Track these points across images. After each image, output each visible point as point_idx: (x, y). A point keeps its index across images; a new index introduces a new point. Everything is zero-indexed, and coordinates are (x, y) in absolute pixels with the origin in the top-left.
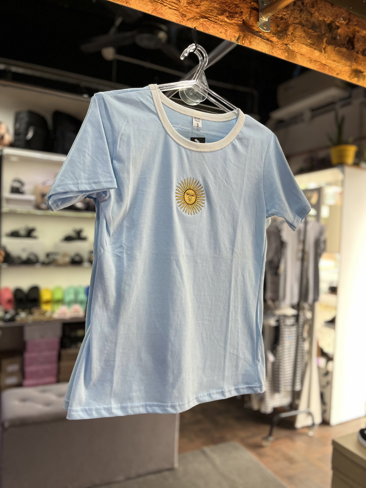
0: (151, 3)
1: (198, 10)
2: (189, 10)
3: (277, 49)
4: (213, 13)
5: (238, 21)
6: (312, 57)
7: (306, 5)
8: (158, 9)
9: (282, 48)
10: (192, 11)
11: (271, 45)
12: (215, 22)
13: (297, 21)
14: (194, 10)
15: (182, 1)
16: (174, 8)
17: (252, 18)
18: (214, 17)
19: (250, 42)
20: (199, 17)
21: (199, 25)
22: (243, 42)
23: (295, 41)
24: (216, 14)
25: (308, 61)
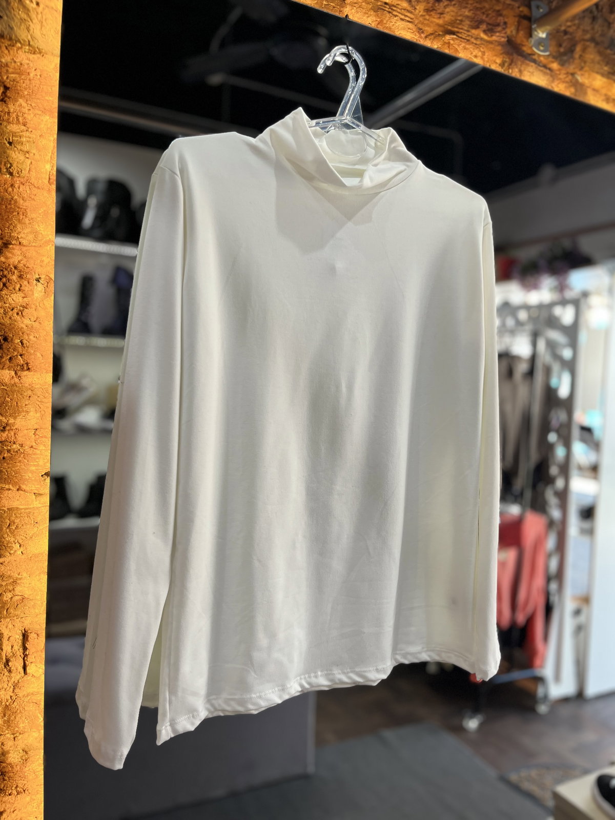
0: (374, 12)
1: (441, 22)
2: (426, 22)
3: (558, 82)
4: (463, 25)
5: (499, 38)
6: (610, 94)
7: (602, 8)
8: (385, 22)
9: (567, 79)
10: (432, 22)
11: (552, 76)
12: (468, 40)
13: (588, 36)
14: (435, 22)
15: (418, 7)
16: (407, 19)
17: (521, 33)
18: (465, 32)
19: (520, 71)
20: (442, 32)
21: (443, 45)
22: (510, 71)
23: (586, 68)
24: (467, 26)
25: (603, 100)
